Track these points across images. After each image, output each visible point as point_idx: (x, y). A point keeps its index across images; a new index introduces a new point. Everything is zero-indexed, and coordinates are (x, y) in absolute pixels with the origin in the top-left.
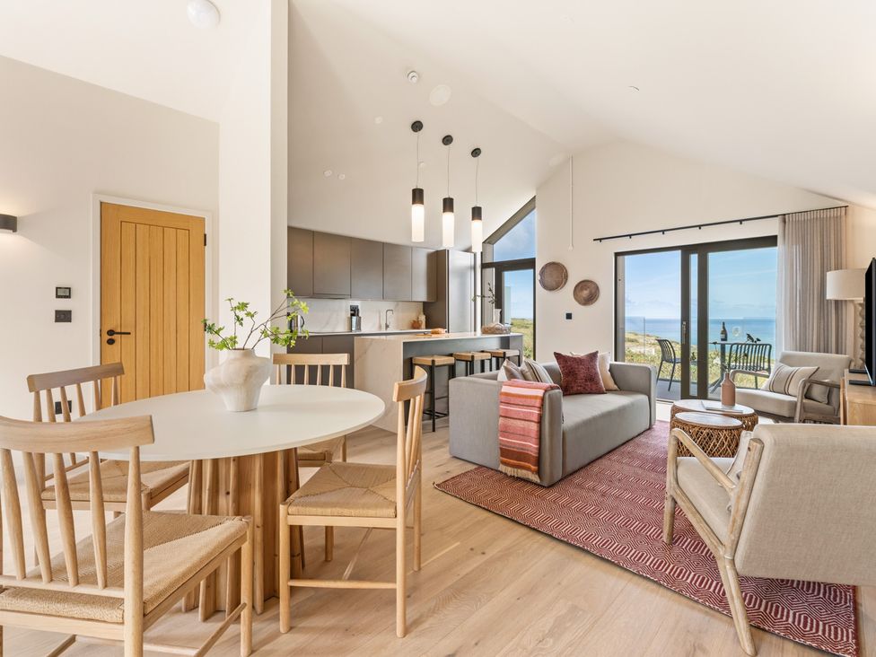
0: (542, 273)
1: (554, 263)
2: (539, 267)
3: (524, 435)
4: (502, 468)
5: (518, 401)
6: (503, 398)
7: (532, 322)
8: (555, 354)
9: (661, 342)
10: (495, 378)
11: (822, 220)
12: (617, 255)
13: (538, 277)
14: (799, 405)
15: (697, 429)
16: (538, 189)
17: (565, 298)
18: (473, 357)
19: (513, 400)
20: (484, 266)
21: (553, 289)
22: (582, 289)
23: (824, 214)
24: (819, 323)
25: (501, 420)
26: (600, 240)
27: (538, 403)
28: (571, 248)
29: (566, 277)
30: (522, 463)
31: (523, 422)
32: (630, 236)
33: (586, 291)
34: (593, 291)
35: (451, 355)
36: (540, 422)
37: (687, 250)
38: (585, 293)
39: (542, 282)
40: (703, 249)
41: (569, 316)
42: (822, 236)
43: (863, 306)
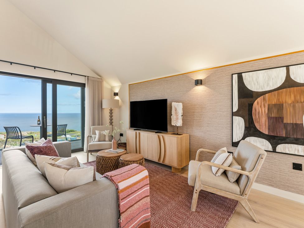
3: (139, 212)
5: (135, 188)
6: (123, 195)
19: (130, 191)
31: (138, 203)
37: (45, 81)
43: (111, 110)
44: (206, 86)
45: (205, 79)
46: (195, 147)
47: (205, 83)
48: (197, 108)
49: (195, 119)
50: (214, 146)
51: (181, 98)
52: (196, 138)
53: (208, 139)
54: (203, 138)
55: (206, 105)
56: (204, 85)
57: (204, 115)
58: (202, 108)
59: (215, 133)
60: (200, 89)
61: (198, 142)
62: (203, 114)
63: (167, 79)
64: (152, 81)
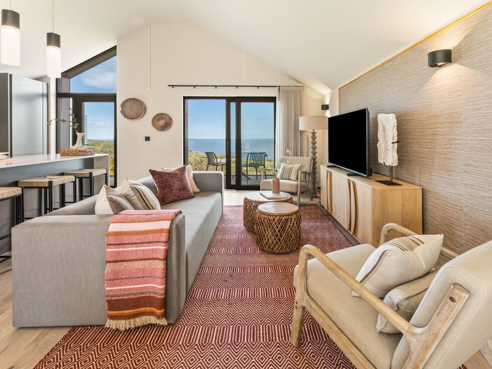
0: (123, 105)
1: (134, 99)
2: (119, 101)
3: (144, 276)
4: (111, 324)
5: (135, 239)
6: (112, 240)
7: (113, 144)
8: (150, 171)
9: (207, 153)
10: (91, 211)
11: (295, 91)
12: (185, 98)
13: (119, 109)
14: (299, 185)
15: (278, 218)
16: (118, 40)
17: (145, 125)
18: (50, 183)
19: (126, 240)
20: (59, 95)
21: (133, 119)
22: (159, 120)
23: (295, 89)
24: (294, 142)
25: (109, 268)
26: (173, 86)
27: (164, 237)
28: (149, 89)
29: (145, 110)
30: (142, 309)
31: (142, 262)
32: (195, 86)
33: (163, 122)
34: (168, 121)
35: (15, 184)
36: (167, 259)
37: (229, 100)
38: (162, 122)
39: (122, 112)
40: (239, 100)
41: (147, 139)
42: (295, 99)
43: (314, 133)
44: (461, 64)
45: (459, 46)
46: (436, 222)
47: (460, 57)
48: (441, 123)
49: (438, 150)
50: (483, 230)
51: (410, 103)
52: (438, 199)
53: (467, 206)
54: (454, 203)
55: (461, 114)
56: (456, 61)
57: (456, 142)
58: (454, 122)
59: (487, 194)
60: (447, 74)
61: (443, 211)
62: (454, 139)
63: (386, 66)
64: (365, 76)
